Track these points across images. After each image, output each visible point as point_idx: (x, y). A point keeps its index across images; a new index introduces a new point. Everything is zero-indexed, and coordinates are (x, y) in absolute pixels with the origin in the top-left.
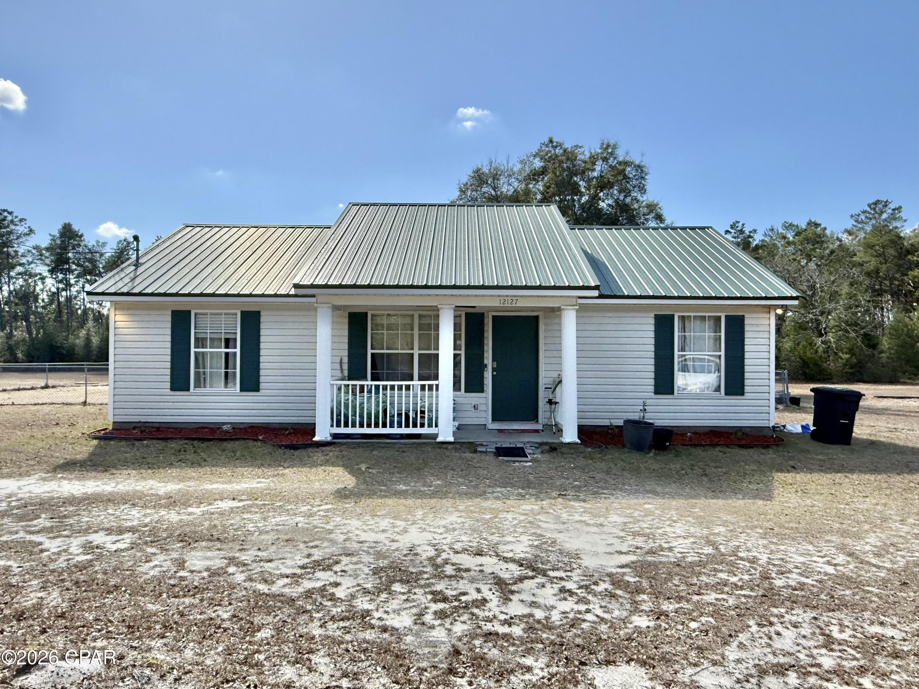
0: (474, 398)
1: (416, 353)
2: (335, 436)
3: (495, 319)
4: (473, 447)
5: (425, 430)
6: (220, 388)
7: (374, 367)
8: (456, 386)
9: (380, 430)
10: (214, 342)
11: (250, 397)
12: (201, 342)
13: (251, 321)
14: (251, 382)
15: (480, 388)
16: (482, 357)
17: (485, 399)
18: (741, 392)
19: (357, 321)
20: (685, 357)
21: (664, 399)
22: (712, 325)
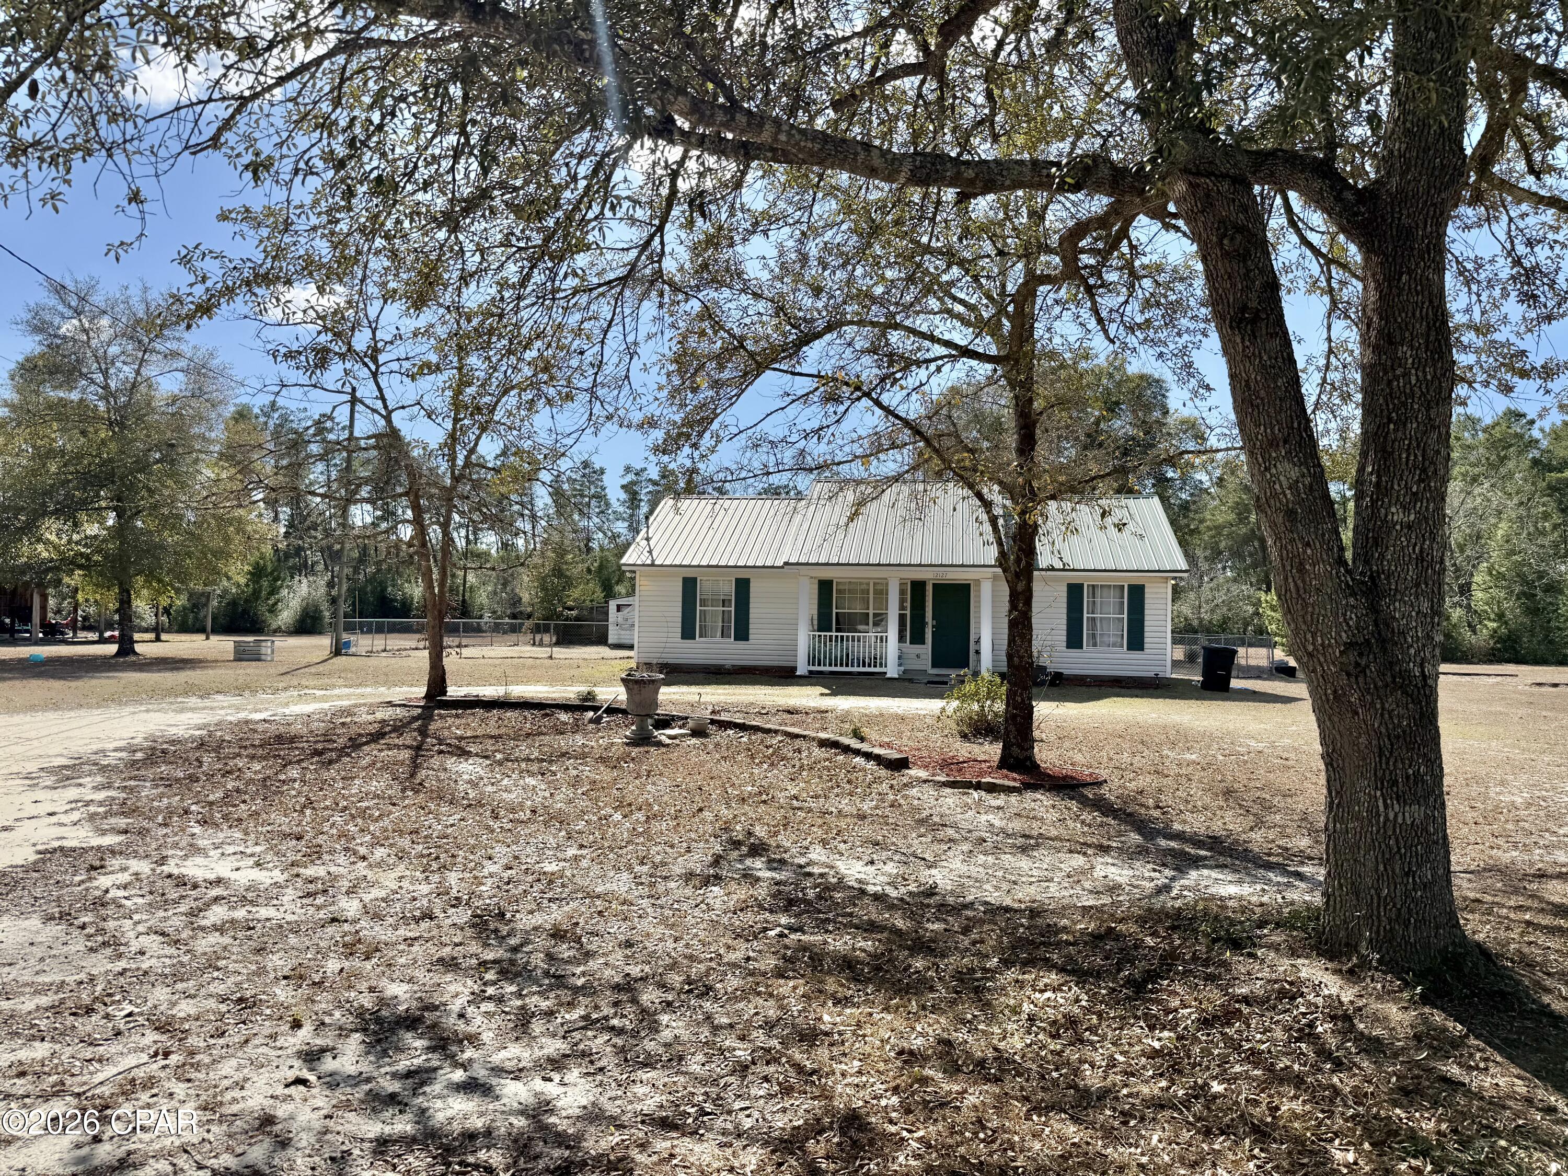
0: (917, 649)
1: (871, 612)
2: (810, 672)
3: (935, 586)
4: (911, 681)
5: (878, 670)
6: (718, 639)
7: (838, 623)
8: (901, 639)
9: (844, 669)
10: (714, 603)
11: (741, 645)
12: (704, 603)
13: (743, 586)
14: (742, 634)
15: (922, 641)
16: (923, 616)
17: (926, 650)
18: (1141, 648)
19: (825, 587)
20: (1094, 619)
21: (1074, 653)
22: (1118, 592)
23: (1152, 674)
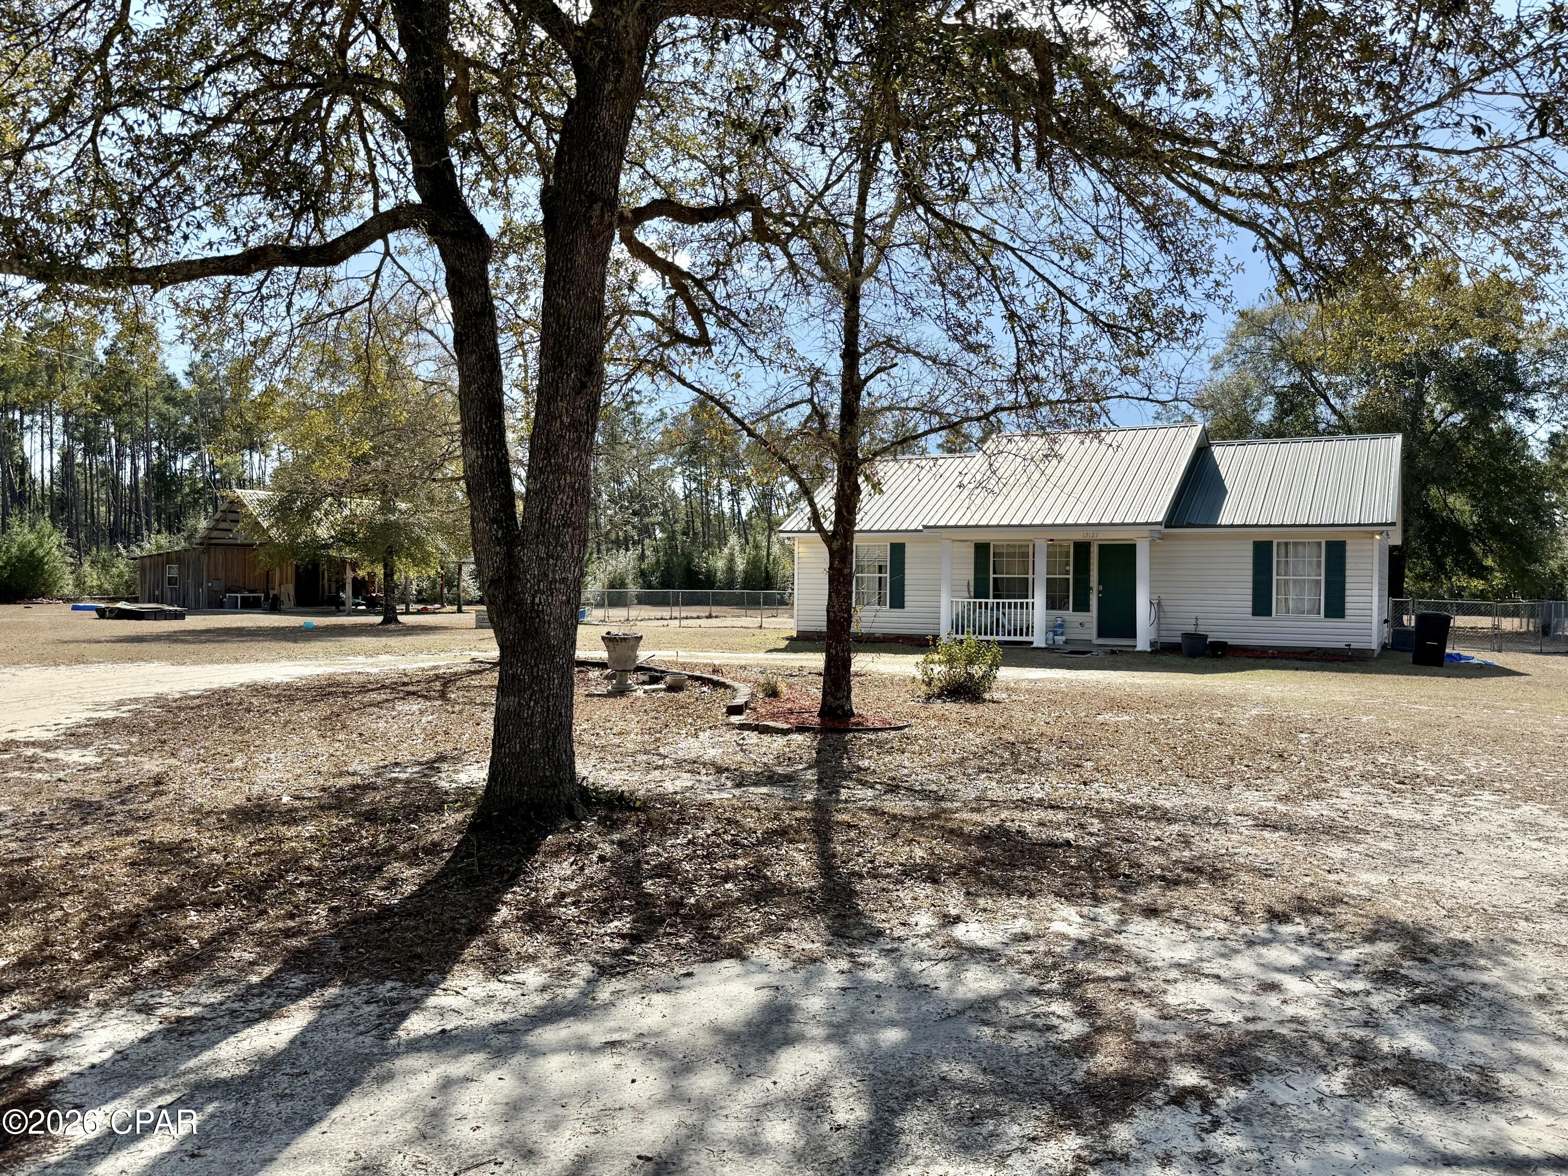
0: (1077, 616)
1: (1031, 576)
4: (1056, 650)
5: (1022, 638)
6: (875, 606)
7: (994, 588)
8: (1065, 605)
10: (870, 569)
11: (897, 612)
12: (860, 570)
13: (898, 551)
14: (898, 601)
15: (1087, 609)
16: (1088, 581)
17: (1091, 617)
18: (1342, 616)
19: (981, 550)
20: (1286, 581)
21: (1262, 621)
22: (1315, 548)
23: (1342, 645)
